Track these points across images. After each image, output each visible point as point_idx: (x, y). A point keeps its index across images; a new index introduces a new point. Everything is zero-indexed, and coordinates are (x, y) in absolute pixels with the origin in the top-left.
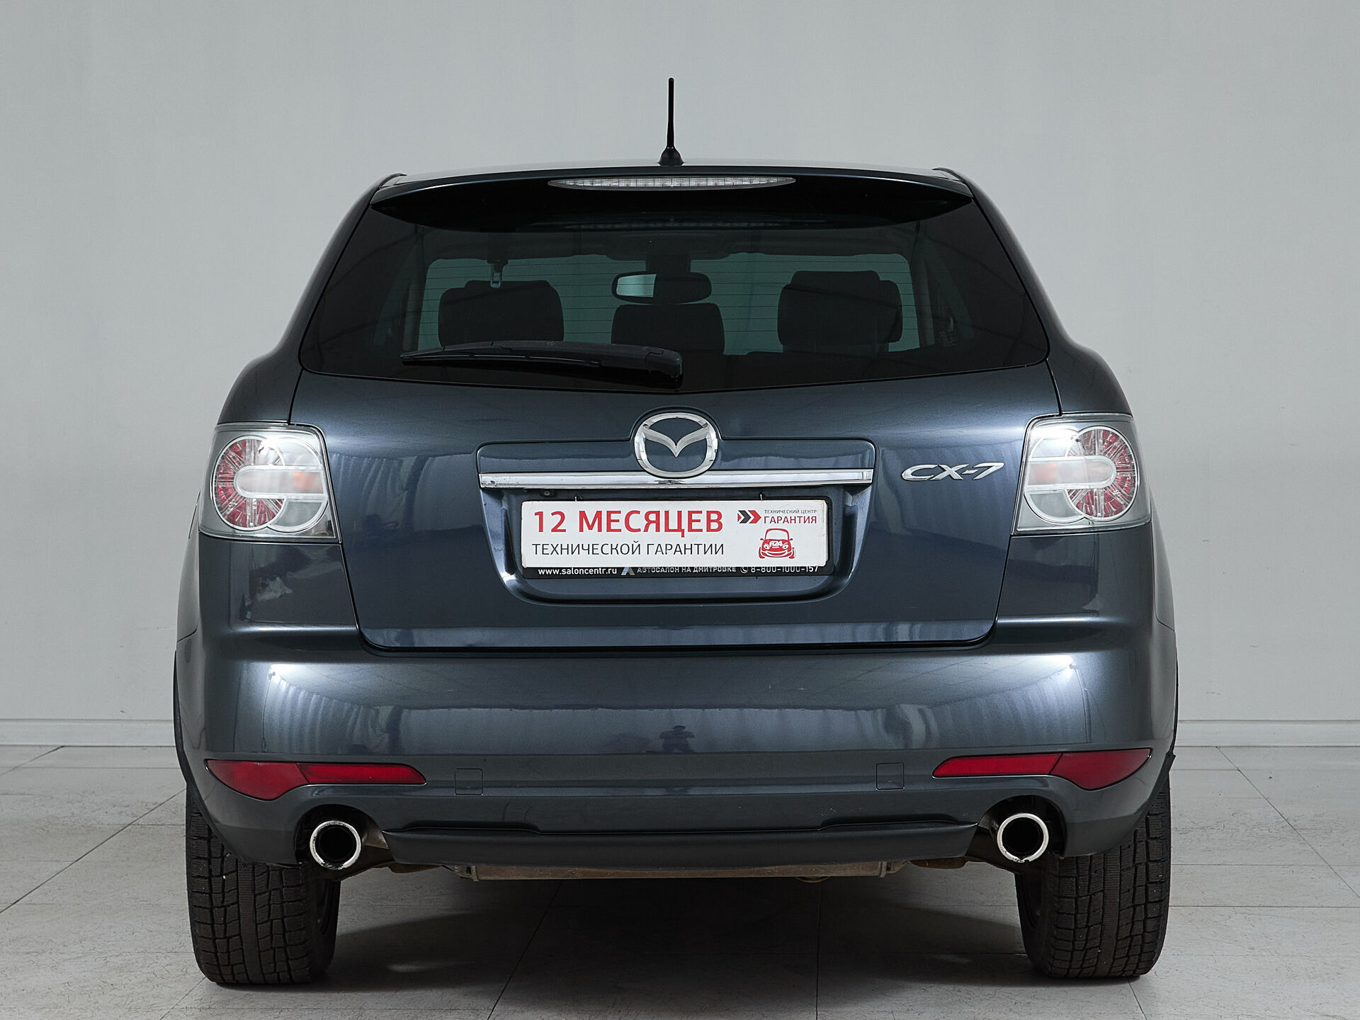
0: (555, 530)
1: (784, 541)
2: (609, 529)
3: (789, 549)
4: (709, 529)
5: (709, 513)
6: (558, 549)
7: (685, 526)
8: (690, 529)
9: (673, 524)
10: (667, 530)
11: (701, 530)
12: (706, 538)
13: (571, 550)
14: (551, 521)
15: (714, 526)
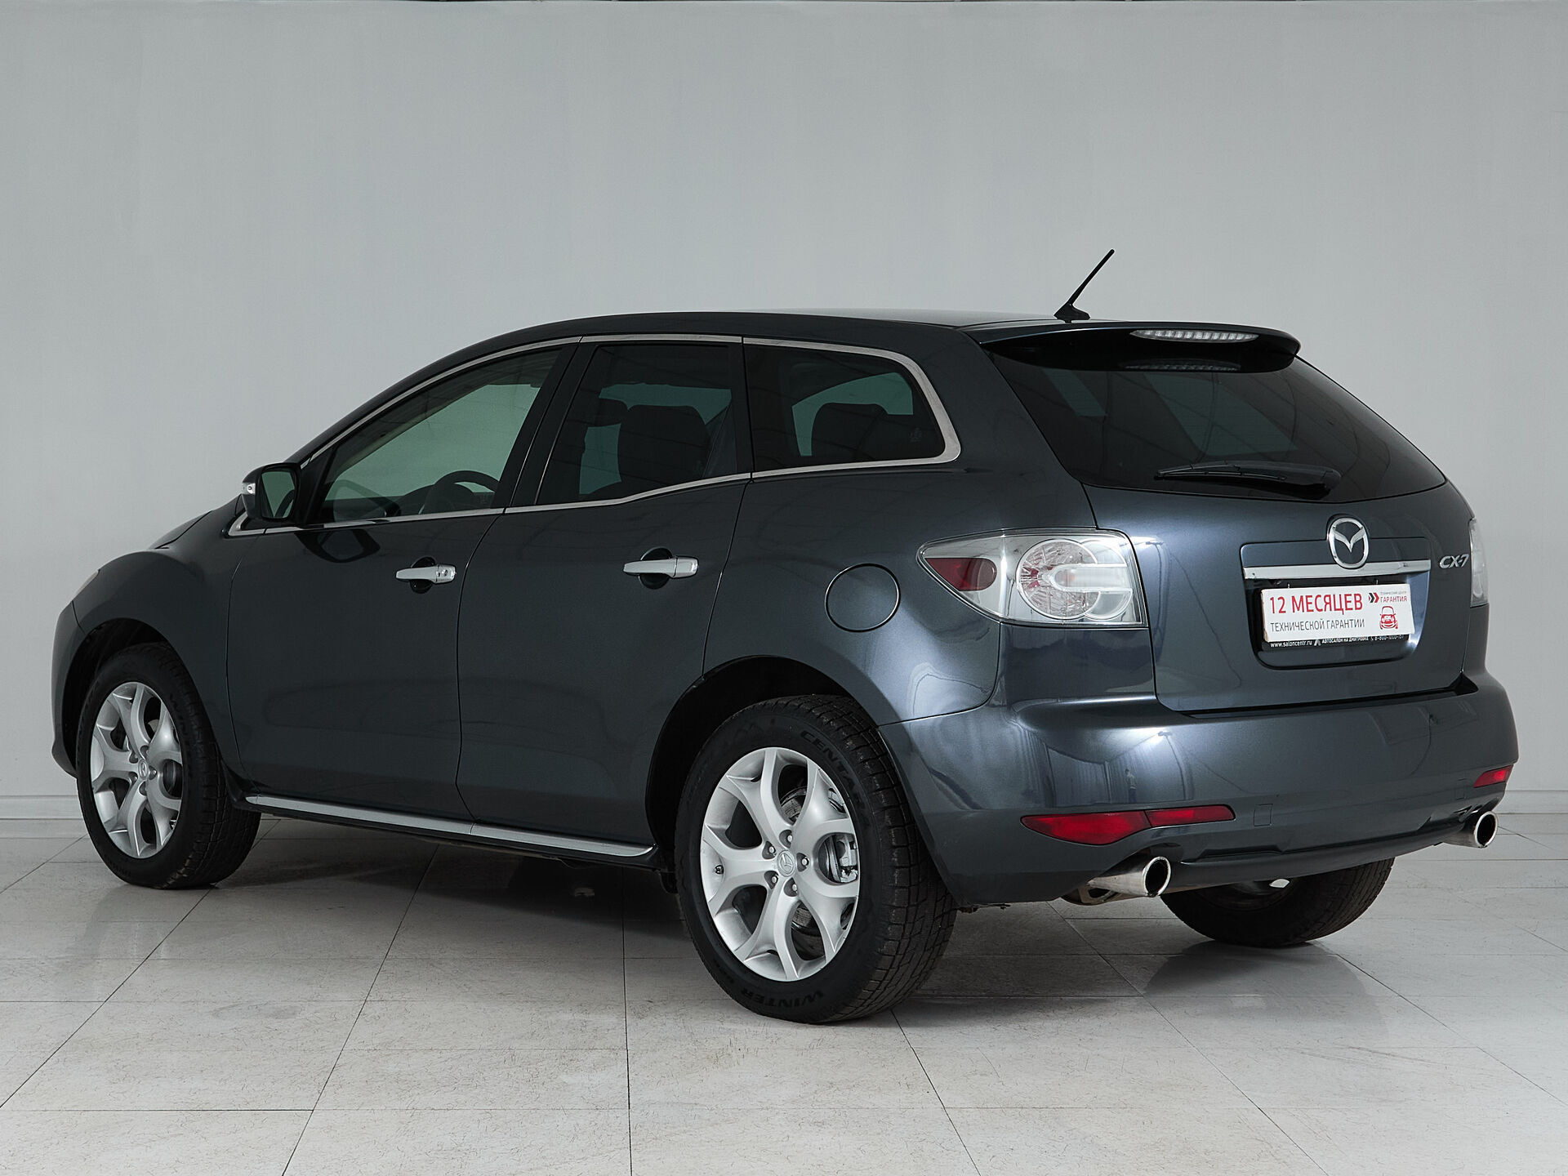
0: (1280, 612)
1: (1392, 616)
2: (1308, 611)
3: (1395, 621)
4: (1356, 609)
5: (1355, 595)
6: (1283, 627)
7: (1344, 607)
8: (1347, 609)
9: (1338, 607)
11: (1352, 609)
12: (1354, 615)
13: (1289, 627)
14: (1278, 604)
15: (1358, 605)
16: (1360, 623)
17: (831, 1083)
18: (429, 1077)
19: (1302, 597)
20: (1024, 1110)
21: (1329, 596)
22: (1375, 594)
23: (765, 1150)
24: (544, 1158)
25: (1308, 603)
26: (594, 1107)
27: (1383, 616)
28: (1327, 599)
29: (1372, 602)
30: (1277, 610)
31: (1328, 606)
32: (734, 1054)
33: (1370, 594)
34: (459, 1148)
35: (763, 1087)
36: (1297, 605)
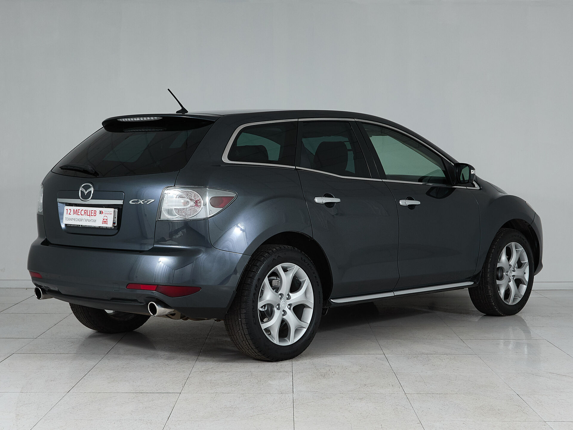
0: (69, 214)
1: (107, 220)
2: (78, 215)
4: (94, 216)
5: (94, 211)
7: (90, 215)
8: (91, 216)
9: (88, 214)
10: (87, 215)
13: (71, 219)
14: (69, 211)
15: (95, 214)
16: (95, 221)
17: (365, 385)
18: (222, 381)
19: (77, 210)
20: (434, 395)
21: (86, 210)
22: (102, 211)
23: (341, 408)
24: (263, 410)
25: (78, 212)
26: (280, 392)
27: (104, 220)
28: (85, 211)
29: (100, 214)
30: (68, 213)
31: (85, 214)
32: (331, 374)
33: (100, 211)
34: (232, 407)
35: (341, 386)
36: (75, 212)
